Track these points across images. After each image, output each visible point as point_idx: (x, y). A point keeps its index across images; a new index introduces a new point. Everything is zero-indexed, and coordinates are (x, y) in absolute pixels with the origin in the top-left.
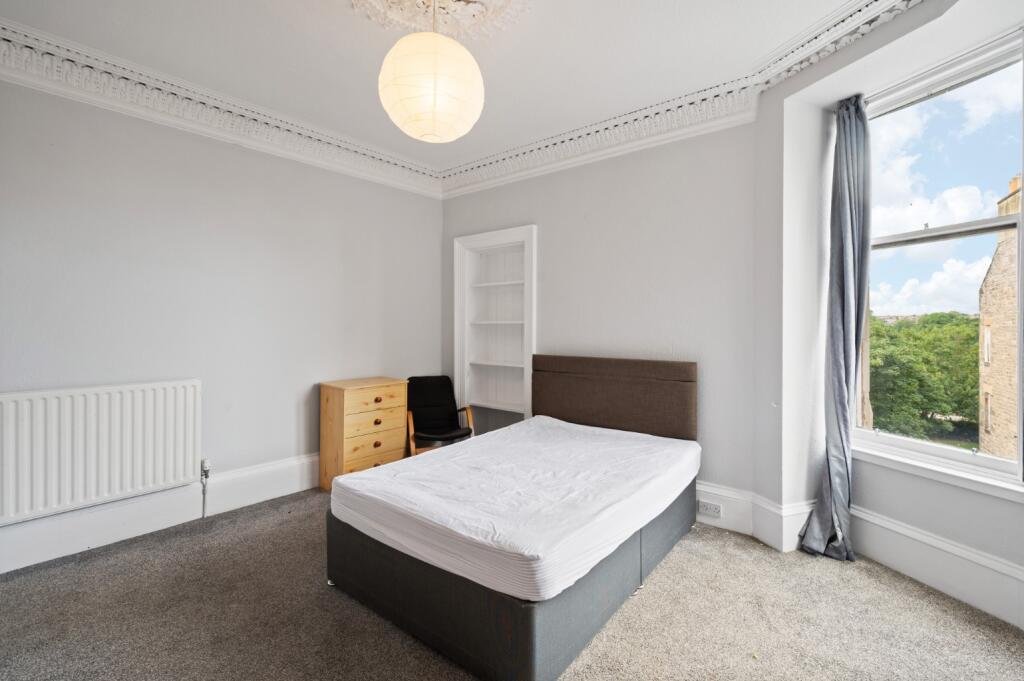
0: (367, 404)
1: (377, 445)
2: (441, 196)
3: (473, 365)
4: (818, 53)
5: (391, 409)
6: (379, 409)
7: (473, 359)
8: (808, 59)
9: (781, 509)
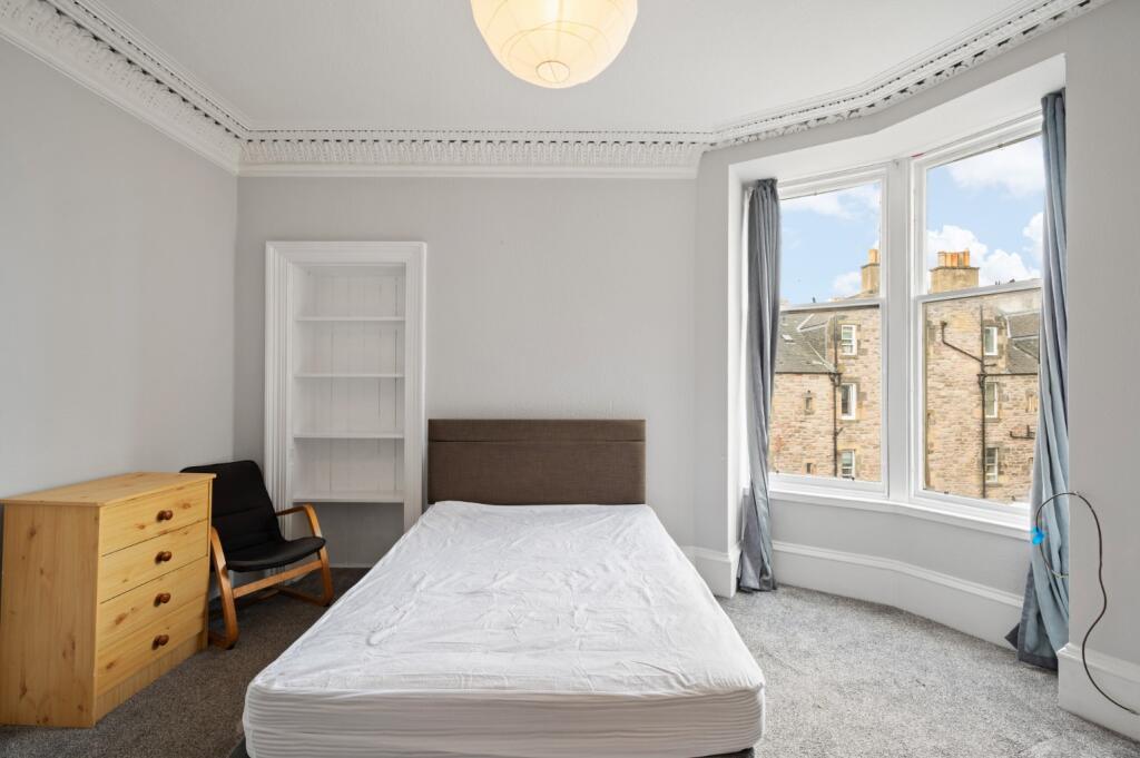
0: (142, 527)
1: (161, 600)
2: (236, 170)
3: (297, 440)
4: (767, 132)
5: (184, 530)
6: (165, 533)
7: (298, 432)
8: (757, 135)
9: (727, 556)
